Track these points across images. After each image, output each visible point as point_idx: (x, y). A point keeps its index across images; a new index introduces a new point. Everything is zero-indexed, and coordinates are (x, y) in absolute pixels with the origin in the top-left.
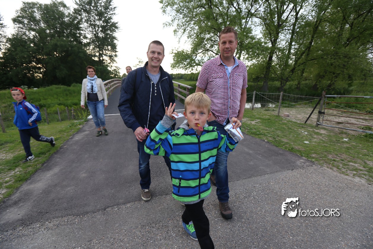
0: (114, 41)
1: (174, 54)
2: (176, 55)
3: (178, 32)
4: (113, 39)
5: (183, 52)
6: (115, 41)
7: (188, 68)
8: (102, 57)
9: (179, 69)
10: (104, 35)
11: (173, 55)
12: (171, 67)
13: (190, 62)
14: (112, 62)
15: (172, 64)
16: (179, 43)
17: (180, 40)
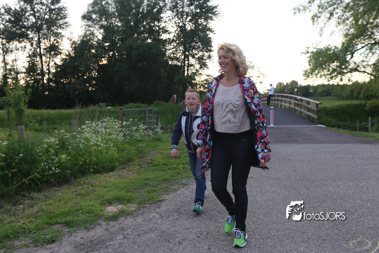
0: (208, 35)
1: (311, 54)
2: (313, 56)
3: (319, 17)
4: (207, 31)
5: (328, 49)
6: (211, 35)
7: (335, 76)
8: (188, 60)
9: (317, 79)
10: (195, 27)
12: (304, 75)
13: (337, 66)
14: (202, 68)
15: (306, 71)
16: (321, 36)
17: (322, 31)
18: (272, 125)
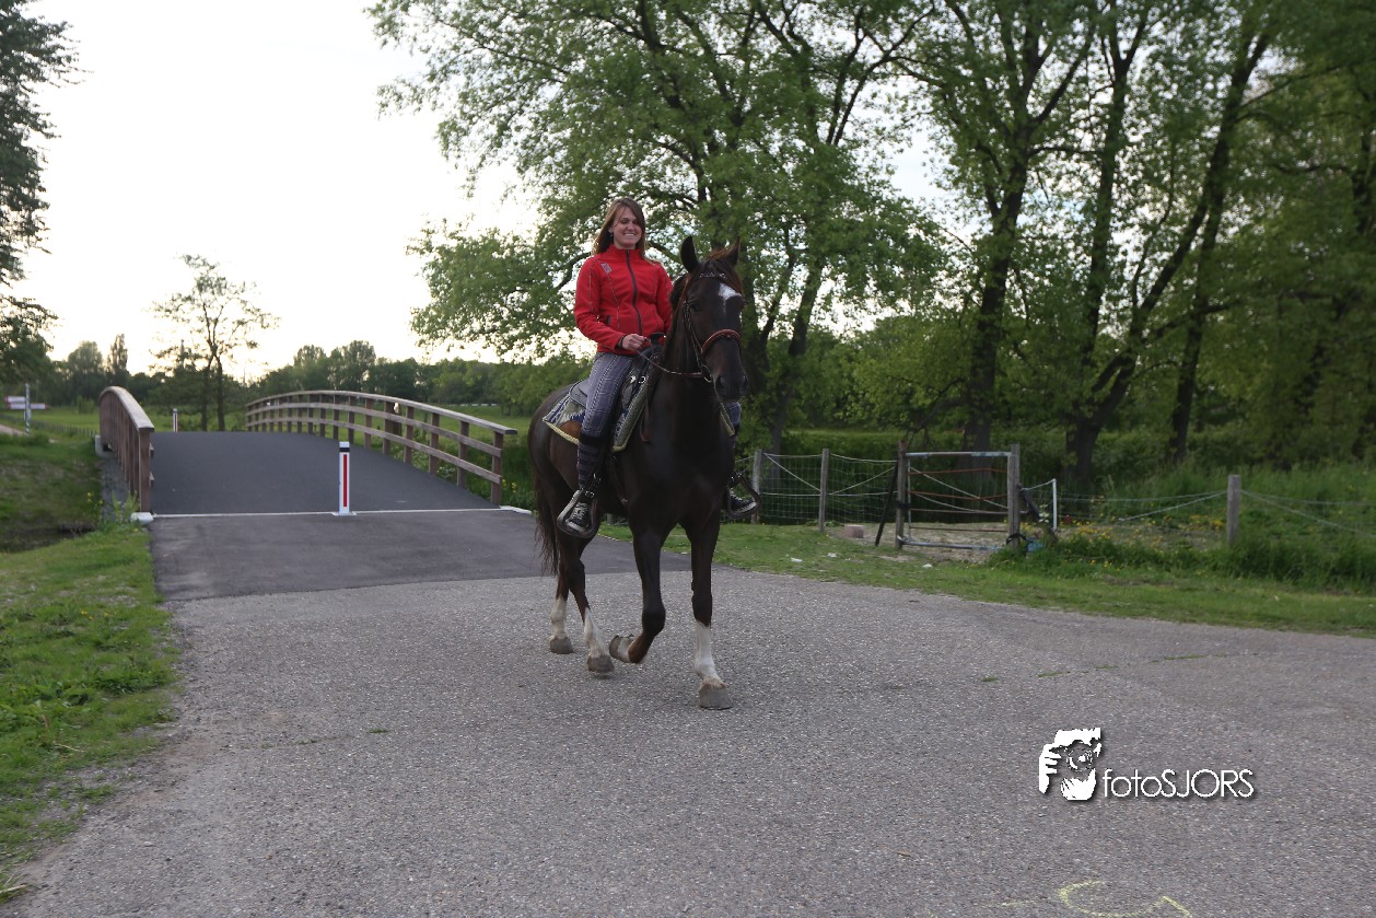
3: (465, 135)
5: (492, 245)
7: (518, 338)
11: (433, 260)
13: (524, 305)
16: (469, 196)
17: (474, 179)
18: (344, 511)
